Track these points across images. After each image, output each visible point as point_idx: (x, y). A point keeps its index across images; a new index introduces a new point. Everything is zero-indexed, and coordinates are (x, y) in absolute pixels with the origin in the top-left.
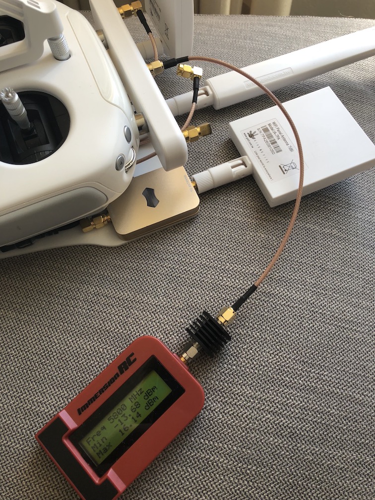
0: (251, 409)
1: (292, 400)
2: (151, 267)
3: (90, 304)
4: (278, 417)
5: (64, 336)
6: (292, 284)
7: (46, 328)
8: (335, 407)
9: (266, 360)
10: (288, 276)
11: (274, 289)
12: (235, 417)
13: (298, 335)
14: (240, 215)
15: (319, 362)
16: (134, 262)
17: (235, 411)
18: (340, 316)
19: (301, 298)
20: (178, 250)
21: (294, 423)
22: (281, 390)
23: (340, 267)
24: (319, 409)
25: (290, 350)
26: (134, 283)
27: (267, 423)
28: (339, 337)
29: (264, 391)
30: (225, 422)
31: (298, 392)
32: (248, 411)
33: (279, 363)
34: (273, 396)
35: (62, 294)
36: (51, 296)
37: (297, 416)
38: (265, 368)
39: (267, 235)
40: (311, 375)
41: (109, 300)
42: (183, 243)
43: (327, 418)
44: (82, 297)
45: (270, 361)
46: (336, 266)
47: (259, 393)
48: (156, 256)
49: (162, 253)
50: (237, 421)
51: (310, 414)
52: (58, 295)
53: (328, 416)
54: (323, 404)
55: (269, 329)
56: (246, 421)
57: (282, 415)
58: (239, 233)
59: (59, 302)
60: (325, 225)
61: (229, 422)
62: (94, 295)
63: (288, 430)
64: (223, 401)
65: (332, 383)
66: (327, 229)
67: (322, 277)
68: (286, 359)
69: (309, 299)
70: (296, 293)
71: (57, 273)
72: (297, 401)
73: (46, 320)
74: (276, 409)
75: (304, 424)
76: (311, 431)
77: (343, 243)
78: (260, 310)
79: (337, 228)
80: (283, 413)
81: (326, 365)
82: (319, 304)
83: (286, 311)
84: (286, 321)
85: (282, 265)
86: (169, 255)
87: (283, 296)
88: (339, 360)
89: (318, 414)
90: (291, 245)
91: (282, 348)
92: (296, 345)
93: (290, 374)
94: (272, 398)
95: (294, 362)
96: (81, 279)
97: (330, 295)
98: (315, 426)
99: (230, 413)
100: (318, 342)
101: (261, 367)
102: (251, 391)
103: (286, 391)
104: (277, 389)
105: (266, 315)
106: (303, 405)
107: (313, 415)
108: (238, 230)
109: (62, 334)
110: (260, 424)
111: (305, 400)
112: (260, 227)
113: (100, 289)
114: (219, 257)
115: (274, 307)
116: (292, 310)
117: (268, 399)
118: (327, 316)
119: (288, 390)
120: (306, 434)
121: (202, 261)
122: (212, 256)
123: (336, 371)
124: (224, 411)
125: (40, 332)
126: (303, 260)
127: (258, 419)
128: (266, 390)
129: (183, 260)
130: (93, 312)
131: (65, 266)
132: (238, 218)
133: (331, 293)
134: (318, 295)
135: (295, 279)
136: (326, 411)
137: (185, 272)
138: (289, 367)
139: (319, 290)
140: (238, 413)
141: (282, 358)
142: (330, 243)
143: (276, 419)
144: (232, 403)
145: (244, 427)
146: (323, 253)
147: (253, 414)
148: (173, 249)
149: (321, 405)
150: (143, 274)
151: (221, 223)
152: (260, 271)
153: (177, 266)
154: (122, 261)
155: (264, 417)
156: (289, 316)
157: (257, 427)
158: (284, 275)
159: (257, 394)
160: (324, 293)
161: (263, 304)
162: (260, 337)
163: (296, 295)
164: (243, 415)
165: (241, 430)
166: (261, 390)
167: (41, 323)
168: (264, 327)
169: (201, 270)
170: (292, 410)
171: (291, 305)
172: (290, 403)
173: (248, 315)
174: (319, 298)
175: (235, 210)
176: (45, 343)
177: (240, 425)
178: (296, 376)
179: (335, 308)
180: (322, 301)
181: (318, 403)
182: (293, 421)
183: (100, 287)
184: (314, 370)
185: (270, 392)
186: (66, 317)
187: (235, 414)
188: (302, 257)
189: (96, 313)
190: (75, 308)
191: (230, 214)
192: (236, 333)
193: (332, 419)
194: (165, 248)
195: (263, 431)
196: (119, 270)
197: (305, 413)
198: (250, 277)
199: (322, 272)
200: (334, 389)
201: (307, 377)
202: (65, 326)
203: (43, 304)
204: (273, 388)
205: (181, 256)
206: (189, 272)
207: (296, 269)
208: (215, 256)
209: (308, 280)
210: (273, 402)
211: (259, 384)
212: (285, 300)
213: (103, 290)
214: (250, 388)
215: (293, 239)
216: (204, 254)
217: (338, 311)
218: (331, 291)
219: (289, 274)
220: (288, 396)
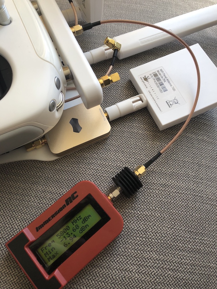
0: (157, 269)
1: (185, 259)
2: (81, 169)
3: (40, 199)
4: (176, 273)
5: (22, 223)
6: (179, 177)
7: (9, 218)
8: (213, 262)
9: (165, 232)
10: (177, 171)
11: (168, 181)
12: (146, 275)
13: (186, 213)
14: (142, 129)
15: (201, 231)
16: (69, 166)
17: (146, 270)
18: (212, 197)
19: (186, 187)
20: (100, 156)
21: (187, 276)
22: (177, 253)
23: (210, 162)
24: (203, 264)
25: (181, 224)
26: (70, 182)
27: (169, 278)
28: (212, 212)
29: (165, 255)
30: (140, 279)
31: (188, 254)
32: (155, 270)
33: (174, 234)
34: (172, 258)
35: (19, 192)
36: (11, 194)
37: (188, 271)
38: (165, 238)
39: (161, 143)
40: (196, 241)
41: (53, 195)
42: (104, 151)
43: (208, 270)
44: (34, 194)
45: (168, 233)
46: (208, 162)
47: (162, 256)
48: (85, 161)
49: (89, 159)
50: (148, 278)
51: (197, 268)
52: (16, 193)
53: (209, 269)
54: (205, 261)
55: (166, 210)
56: (154, 278)
57: (179, 271)
58: (142, 142)
59: (17, 198)
60: (198, 134)
61: (143, 279)
62: (42, 192)
63: (183, 281)
64: (138, 264)
65: (211, 245)
66: (200, 136)
67: (199, 171)
68: (179, 231)
69: (192, 187)
70: (183, 183)
71: (14, 177)
72: (188, 260)
73: (8, 212)
74: (174, 267)
75: (194, 276)
76: (198, 280)
77: (211, 146)
78: (159, 197)
79: (206, 136)
80: (179, 270)
81: (206, 233)
82: (198, 190)
83: (177, 196)
84: (178, 204)
85: (172, 164)
86: (94, 160)
87: (174, 186)
88: (214, 228)
89: (202, 268)
90: (177, 149)
91: (176, 223)
92: (185, 220)
93: (182, 241)
94: (171, 259)
95: (184, 232)
96: (32, 180)
97: (205, 183)
98: (201, 276)
99: (143, 272)
100: (199, 217)
101: (162, 238)
102: (156, 255)
103: (180, 253)
104: (174, 252)
105: (164, 200)
106: (192, 263)
107: (199, 269)
108: (141, 140)
109: (21, 222)
110: (164, 279)
111: (193, 259)
112: (155, 137)
113: (46, 188)
114: (129, 160)
115: (169, 194)
116: (181, 195)
117: (168, 260)
118: (204, 198)
119: (181, 253)
120: (195, 283)
121: (117, 163)
122: (124, 159)
123: (212, 236)
124: (139, 271)
125: (5, 221)
126: (186, 159)
127: (162, 275)
128: (166, 254)
129: (104, 163)
130: (41, 205)
131: (20, 172)
132: (140, 131)
133: (206, 182)
134: (197, 184)
135: (182, 173)
136: (207, 266)
137: (106, 172)
138: (181, 236)
139: (198, 180)
140: (149, 272)
141: (176, 230)
142: (202, 146)
143: (174, 274)
144: (144, 265)
145: (153, 282)
146: (198, 154)
147: (159, 272)
148: (96, 156)
149: (204, 261)
150: (76, 175)
151: (129, 135)
152: (157, 169)
153: (100, 168)
154: (61, 166)
155: (166, 273)
156: (179, 200)
157: (162, 281)
158: (174, 171)
159: (160, 257)
160: (201, 182)
161: (161, 193)
162: (160, 216)
163: (183, 184)
164: (152, 273)
165: (151, 284)
166: (163, 254)
167: (5, 214)
168: (163, 209)
169: (117, 170)
170: (185, 267)
171: (180, 192)
172: (183, 262)
173: (151, 201)
174: (198, 186)
175: (138, 125)
176: (8, 229)
177: (151, 280)
178: (186, 242)
179: (209, 192)
180: (200, 187)
181: (202, 260)
182: (186, 275)
183: (46, 186)
184: (198, 237)
185: (169, 255)
186: (23, 209)
187: (146, 273)
188: (185, 157)
189: (44, 205)
190: (29, 202)
191: (135, 129)
192: (144, 214)
193: (211, 270)
194: (91, 155)
195: (166, 284)
196: (59, 173)
197: (194, 268)
198: (151, 174)
199: (199, 167)
200: (212, 249)
201: (194, 243)
202: (22, 216)
203: (6, 200)
204: (171, 252)
205: (102, 160)
206: (108, 172)
207: (182, 166)
208: (126, 159)
209: (190, 173)
210: (172, 262)
211: (162, 250)
212: (176, 189)
213: (48, 188)
214: (156, 253)
215: (179, 145)
216: (118, 158)
217: (211, 194)
218: (205, 180)
219: (177, 170)
220: (181, 257)
